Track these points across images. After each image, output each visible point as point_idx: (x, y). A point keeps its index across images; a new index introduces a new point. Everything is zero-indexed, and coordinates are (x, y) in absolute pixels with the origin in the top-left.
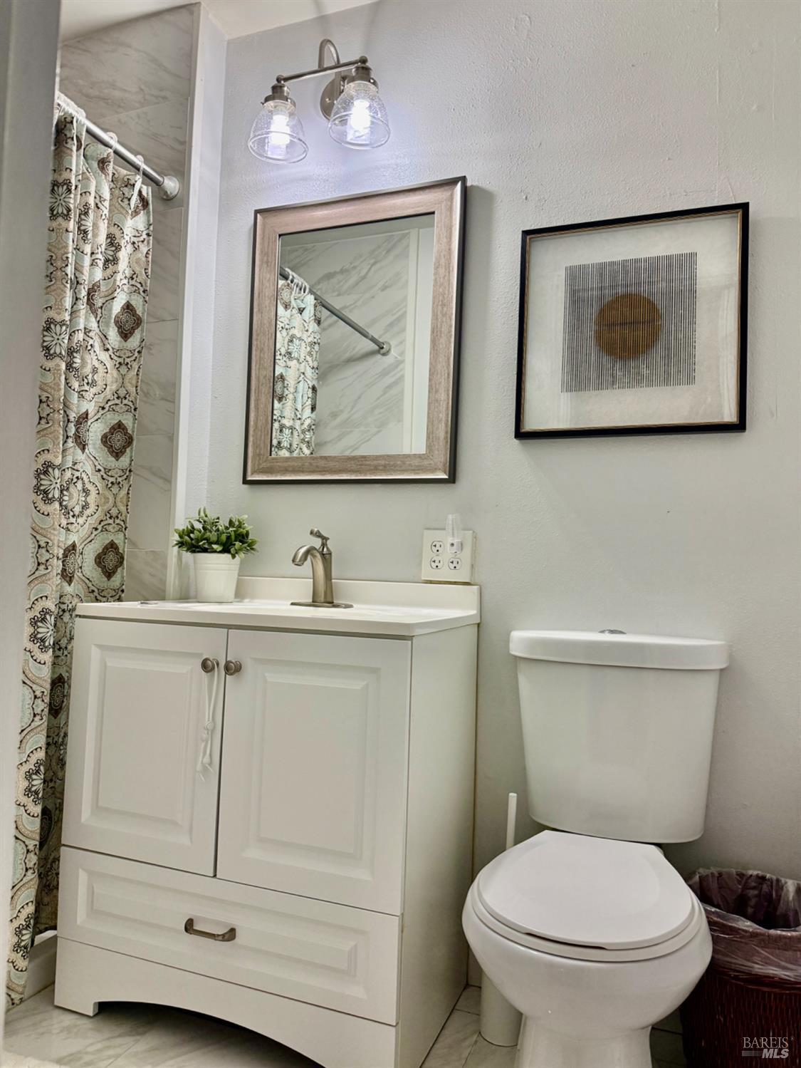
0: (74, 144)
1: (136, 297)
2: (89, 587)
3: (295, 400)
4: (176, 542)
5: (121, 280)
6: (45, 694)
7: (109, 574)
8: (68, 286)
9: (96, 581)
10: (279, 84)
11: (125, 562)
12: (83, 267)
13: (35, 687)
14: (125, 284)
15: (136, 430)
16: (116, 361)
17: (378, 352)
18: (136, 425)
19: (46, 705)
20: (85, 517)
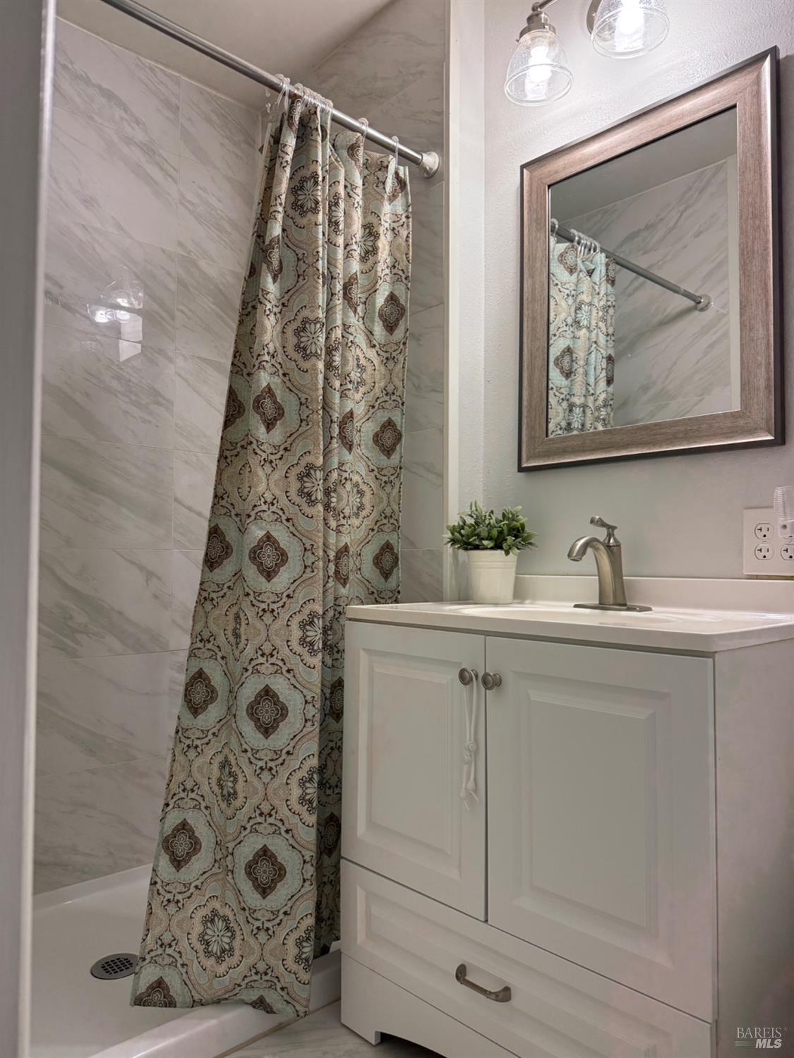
0: (319, 134)
1: (399, 286)
2: (368, 589)
3: (586, 374)
4: (449, 540)
5: (382, 270)
6: (316, 699)
7: (386, 575)
8: (320, 281)
9: (375, 583)
10: (536, 13)
11: (399, 562)
12: (336, 260)
13: (305, 692)
14: (387, 274)
15: (404, 426)
16: (383, 357)
17: (695, 308)
18: (404, 420)
19: (317, 711)
20: (361, 519)
